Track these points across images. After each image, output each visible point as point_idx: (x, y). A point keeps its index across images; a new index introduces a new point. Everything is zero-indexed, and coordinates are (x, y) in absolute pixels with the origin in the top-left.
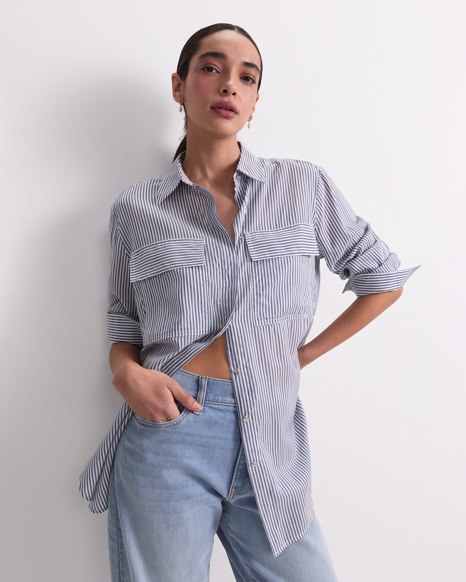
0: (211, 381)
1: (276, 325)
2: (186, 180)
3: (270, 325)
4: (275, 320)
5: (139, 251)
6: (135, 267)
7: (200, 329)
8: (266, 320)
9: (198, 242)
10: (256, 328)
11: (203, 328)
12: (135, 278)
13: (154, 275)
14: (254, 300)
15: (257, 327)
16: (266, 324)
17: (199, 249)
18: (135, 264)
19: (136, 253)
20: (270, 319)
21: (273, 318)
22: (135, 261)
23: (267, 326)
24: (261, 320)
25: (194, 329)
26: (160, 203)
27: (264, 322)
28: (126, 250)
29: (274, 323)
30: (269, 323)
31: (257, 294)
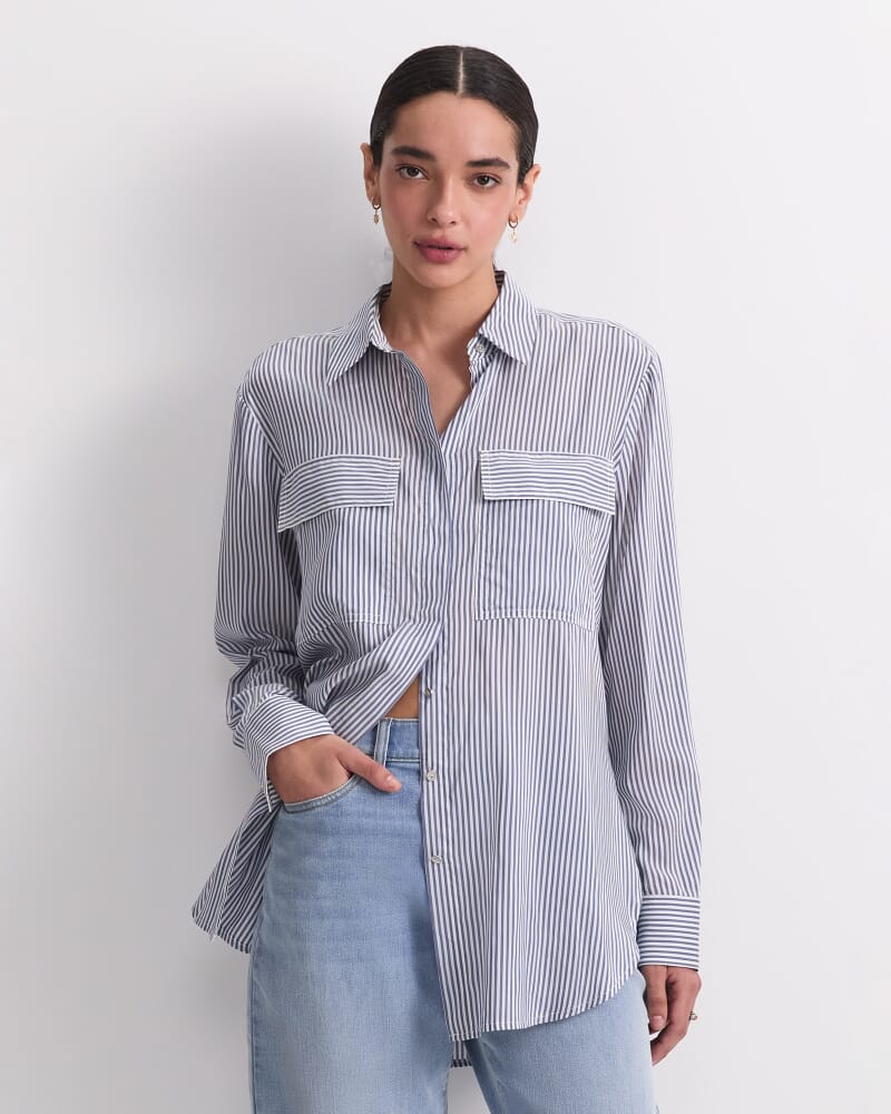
0: (399, 724)
1: (516, 620)
2: (382, 344)
3: (505, 620)
4: (516, 612)
8: (498, 611)
9: (391, 463)
10: (478, 623)
15: (481, 622)
16: (498, 617)
17: (388, 478)
20: (506, 609)
21: (511, 608)
23: (500, 621)
24: (489, 610)
26: (330, 384)
27: (495, 613)
30: (503, 617)
31: (486, 563)
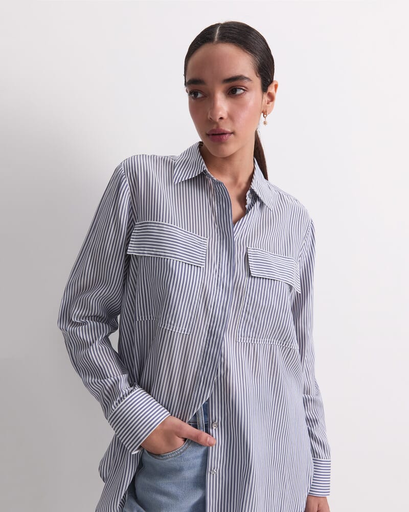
1: (256, 344)
3: (251, 344)
4: (257, 340)
5: (143, 223)
6: (136, 238)
7: (182, 327)
8: (248, 338)
9: (202, 240)
10: (237, 343)
11: (185, 328)
12: (132, 251)
13: (151, 256)
14: (242, 316)
15: (239, 343)
16: (247, 342)
17: (201, 248)
18: (136, 236)
19: (141, 224)
20: (252, 338)
21: (255, 338)
22: (137, 233)
23: (248, 344)
24: (244, 337)
25: (177, 326)
27: (246, 339)
28: (133, 216)
29: (255, 342)
30: (250, 342)
31: (246, 310)
